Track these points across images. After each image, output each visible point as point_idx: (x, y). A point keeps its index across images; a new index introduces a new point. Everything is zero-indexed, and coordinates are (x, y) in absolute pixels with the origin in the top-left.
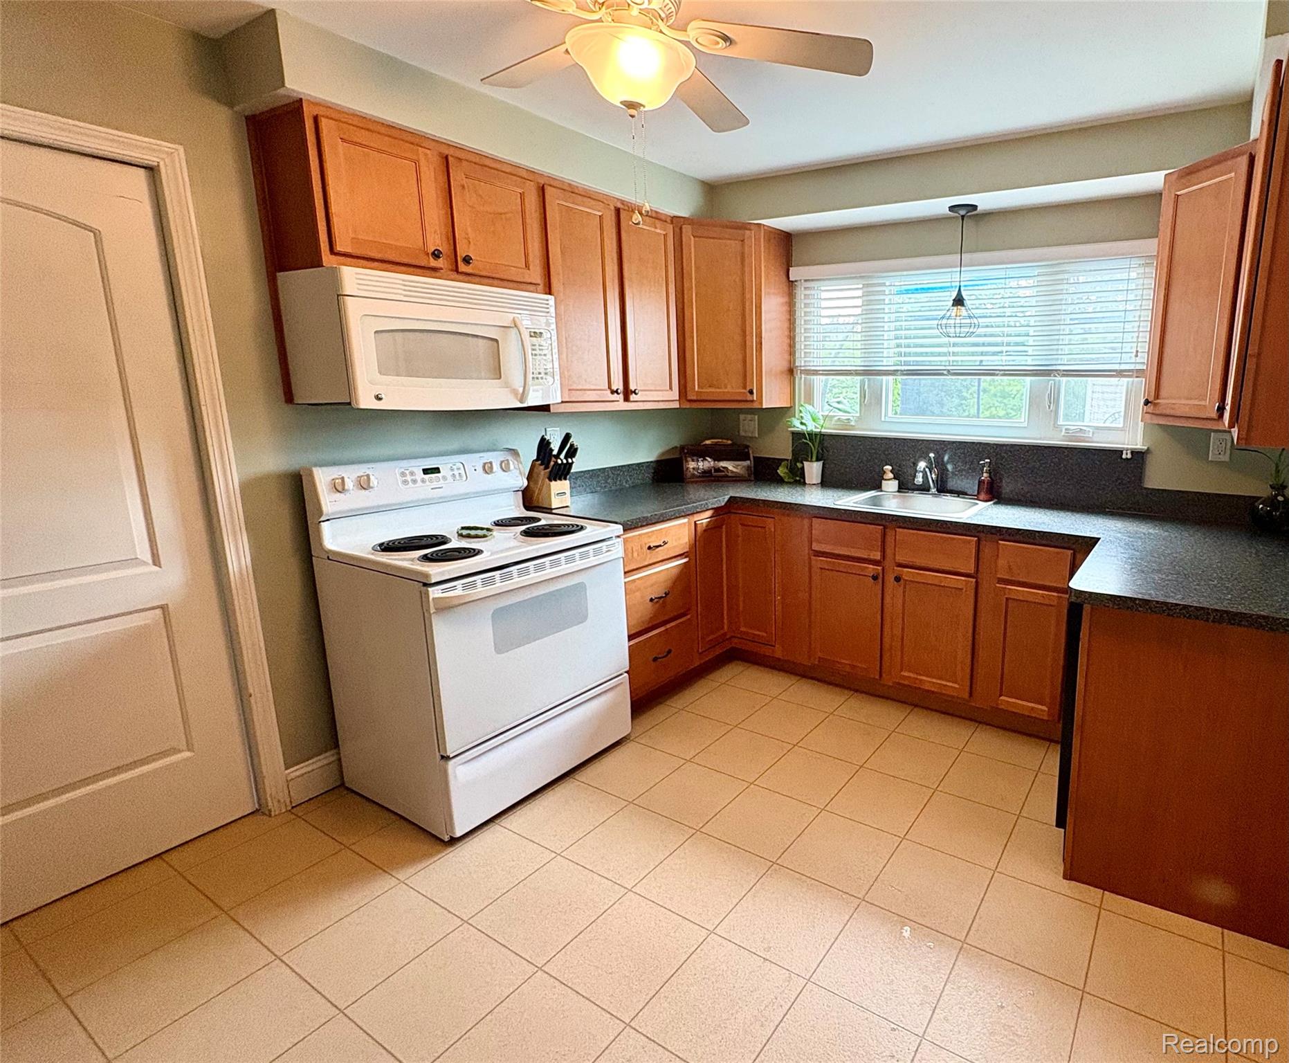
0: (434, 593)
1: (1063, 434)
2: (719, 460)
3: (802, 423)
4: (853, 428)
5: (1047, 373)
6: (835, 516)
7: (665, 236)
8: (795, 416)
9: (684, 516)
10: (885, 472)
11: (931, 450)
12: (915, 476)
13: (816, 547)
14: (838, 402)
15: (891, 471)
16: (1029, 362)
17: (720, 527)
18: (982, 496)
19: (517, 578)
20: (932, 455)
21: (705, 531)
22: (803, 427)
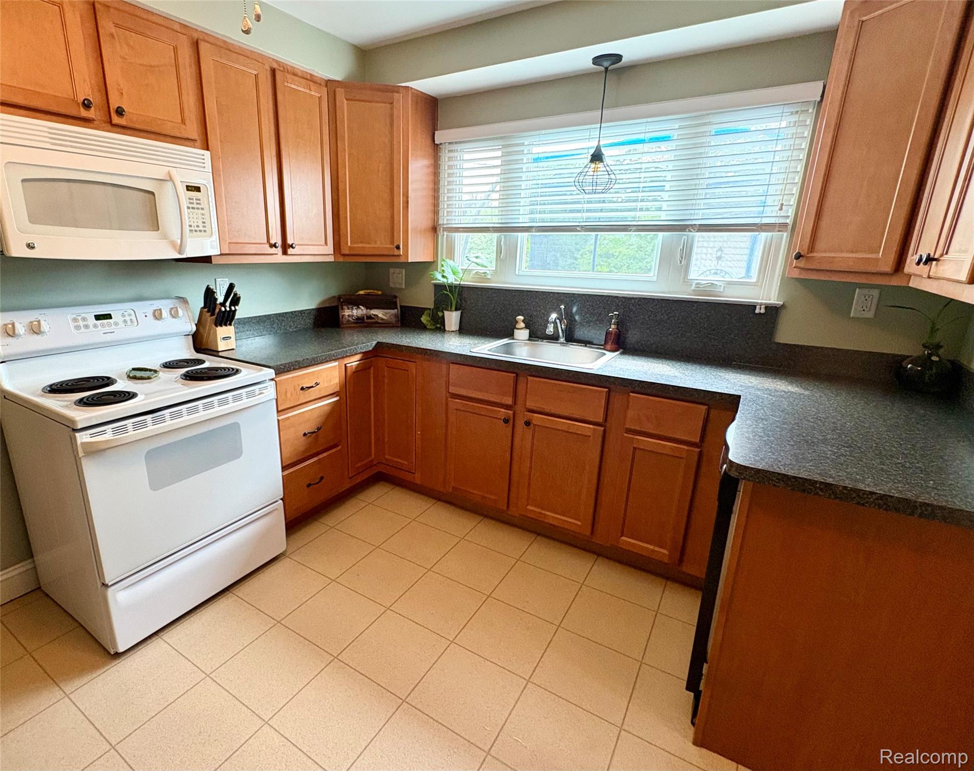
0: (82, 438)
1: (693, 288)
2: (371, 309)
3: (443, 276)
4: (488, 280)
5: (682, 228)
6: (470, 363)
7: (320, 98)
8: (437, 271)
9: (335, 360)
10: (517, 322)
11: (562, 302)
12: (546, 327)
13: (452, 390)
14: (477, 257)
15: (523, 321)
16: (664, 217)
17: (369, 368)
18: (608, 347)
19: (168, 421)
20: (562, 307)
21: (354, 372)
22: (445, 280)
